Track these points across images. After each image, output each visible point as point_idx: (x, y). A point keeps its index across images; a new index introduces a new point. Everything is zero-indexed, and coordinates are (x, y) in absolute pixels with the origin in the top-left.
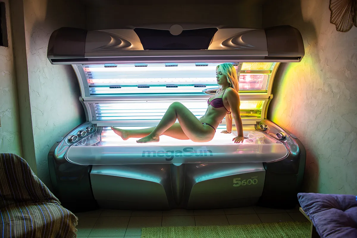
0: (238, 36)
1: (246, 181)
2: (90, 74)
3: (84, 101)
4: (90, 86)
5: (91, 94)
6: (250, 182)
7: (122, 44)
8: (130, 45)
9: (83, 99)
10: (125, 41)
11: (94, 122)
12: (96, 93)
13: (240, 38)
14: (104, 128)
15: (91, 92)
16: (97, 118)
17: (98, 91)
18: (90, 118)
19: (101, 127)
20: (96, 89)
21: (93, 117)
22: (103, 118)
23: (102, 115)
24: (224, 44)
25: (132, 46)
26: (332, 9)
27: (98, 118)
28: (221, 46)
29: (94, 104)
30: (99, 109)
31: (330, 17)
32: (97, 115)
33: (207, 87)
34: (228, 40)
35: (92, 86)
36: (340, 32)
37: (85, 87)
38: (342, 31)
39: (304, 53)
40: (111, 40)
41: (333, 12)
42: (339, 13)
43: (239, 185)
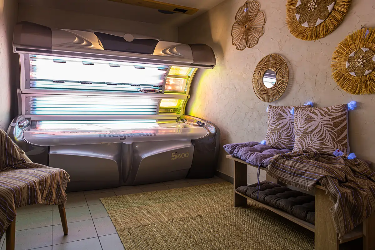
0: (174, 47)
1: (181, 155)
2: (34, 67)
3: (22, 93)
4: (31, 80)
5: (31, 87)
6: (183, 156)
7: (85, 43)
8: (91, 44)
10: (87, 41)
11: (27, 117)
12: (37, 86)
13: (175, 48)
15: (31, 85)
17: (39, 84)
18: (24, 112)
20: (37, 82)
21: (27, 110)
22: (37, 113)
23: (37, 109)
24: (164, 52)
25: (92, 46)
26: (233, 36)
27: (32, 112)
28: (161, 53)
29: (31, 97)
30: (35, 103)
31: (232, 40)
32: (32, 109)
33: (141, 86)
34: (167, 49)
35: (34, 79)
36: (238, 50)
37: (26, 80)
38: (240, 50)
39: (215, 63)
40: (76, 38)
41: (234, 38)
42: (238, 39)
43: (176, 158)
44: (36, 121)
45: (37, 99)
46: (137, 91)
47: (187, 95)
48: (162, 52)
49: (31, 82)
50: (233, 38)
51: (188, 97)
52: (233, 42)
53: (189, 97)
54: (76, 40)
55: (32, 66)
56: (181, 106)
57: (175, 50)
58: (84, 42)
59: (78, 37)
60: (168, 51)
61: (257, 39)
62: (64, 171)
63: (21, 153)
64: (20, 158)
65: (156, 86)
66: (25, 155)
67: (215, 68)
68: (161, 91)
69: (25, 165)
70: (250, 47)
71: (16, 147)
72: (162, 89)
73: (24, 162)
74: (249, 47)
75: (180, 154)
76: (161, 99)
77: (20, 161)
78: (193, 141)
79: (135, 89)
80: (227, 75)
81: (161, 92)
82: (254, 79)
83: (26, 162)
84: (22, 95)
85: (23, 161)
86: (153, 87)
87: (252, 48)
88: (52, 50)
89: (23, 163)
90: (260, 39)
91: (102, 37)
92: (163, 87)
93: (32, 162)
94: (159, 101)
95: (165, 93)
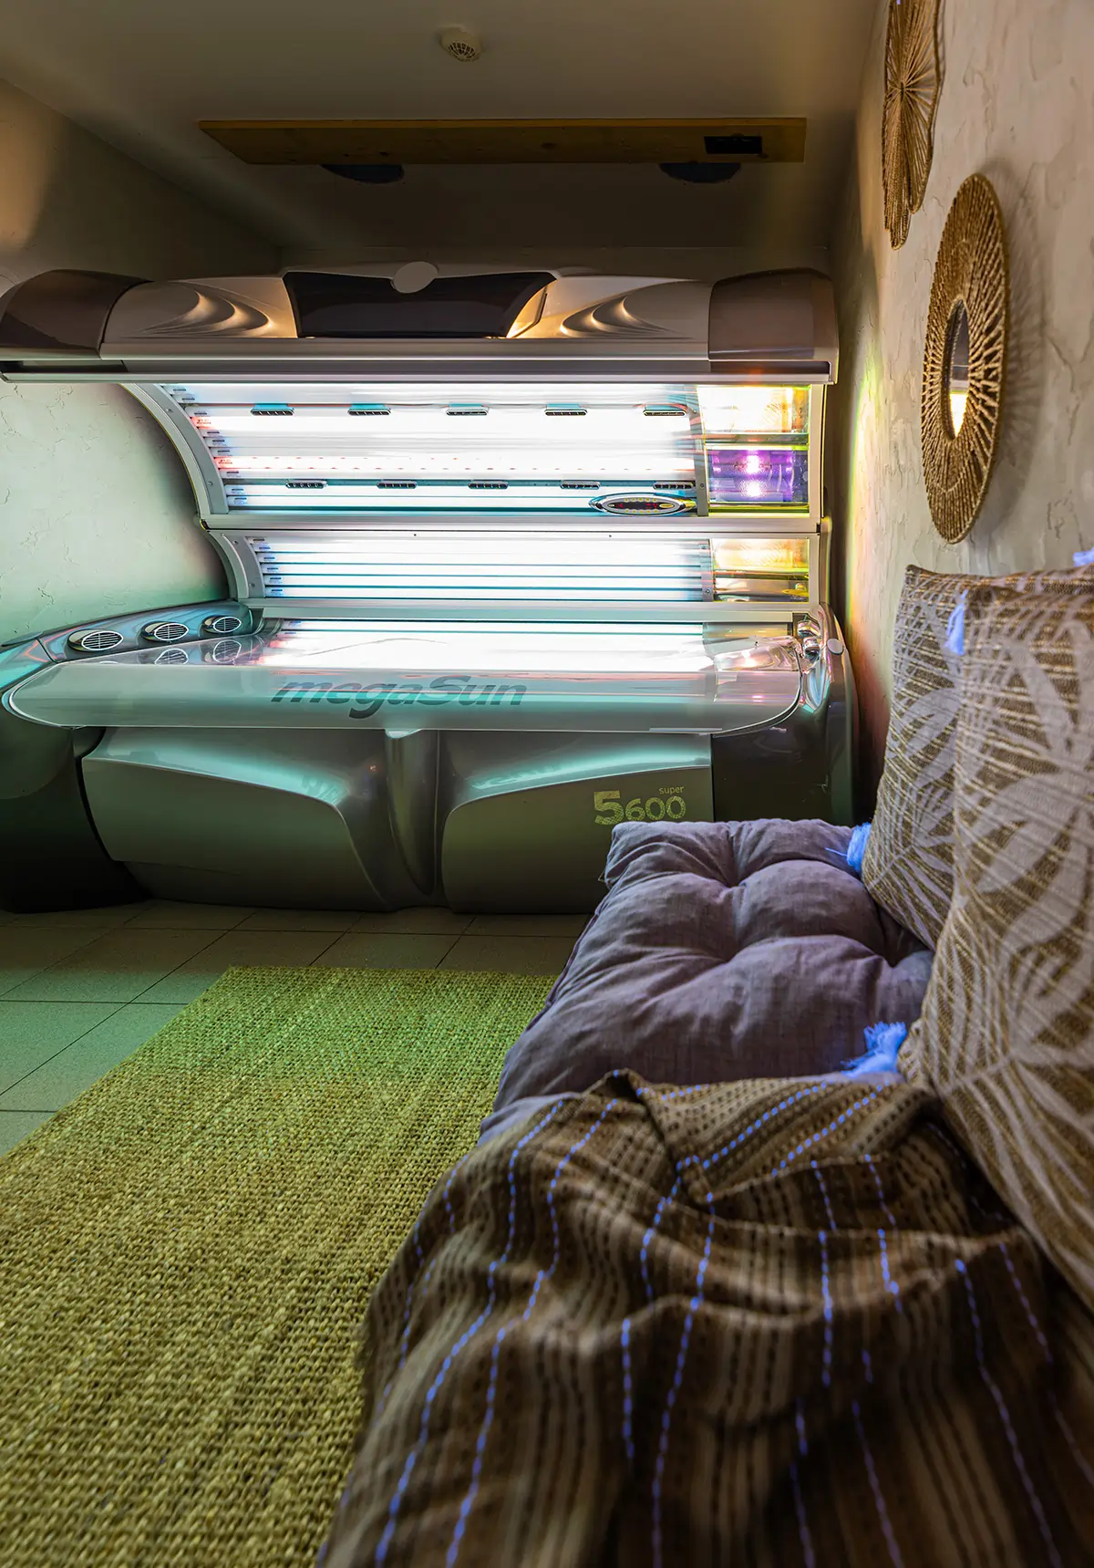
2: (217, 438)
3: (207, 528)
4: (226, 482)
5: (231, 508)
7: (238, 317)
8: (265, 321)
9: (204, 523)
10: (245, 308)
11: (254, 604)
12: (250, 502)
14: (286, 625)
15: (232, 501)
16: (269, 591)
18: (243, 591)
19: (276, 619)
20: (247, 489)
21: (253, 585)
22: (286, 592)
23: (284, 580)
25: (266, 328)
27: (270, 589)
29: (251, 541)
30: (272, 560)
32: (267, 581)
33: (604, 489)
35: (234, 481)
37: (209, 485)
40: (197, 302)
44: (283, 620)
45: (271, 546)
47: (815, 516)
49: (229, 489)
51: (818, 526)
53: (829, 529)
54: (203, 307)
55: (205, 435)
58: (232, 313)
65: (666, 487)
68: (690, 503)
72: (694, 498)
81: (694, 511)
84: (212, 534)
86: (651, 489)
88: (103, 359)
92: (697, 486)
95: (710, 514)
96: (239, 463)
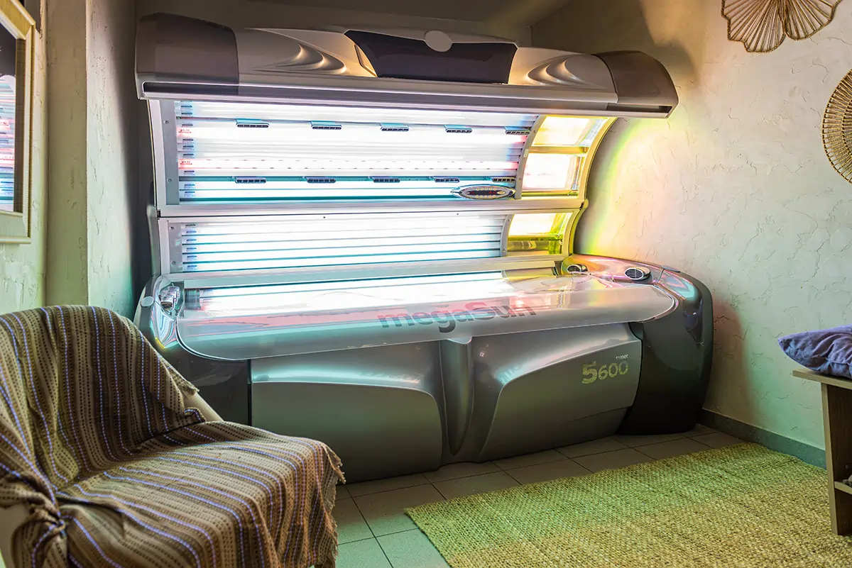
0: (560, 60)
2: (188, 144)
3: (159, 216)
4: (182, 179)
5: (182, 200)
7: (323, 62)
8: (341, 65)
9: (159, 212)
10: (327, 56)
11: (175, 279)
12: (198, 195)
13: (563, 64)
14: (202, 294)
15: (182, 195)
16: (186, 267)
17: (203, 190)
18: (166, 266)
19: (194, 289)
20: (198, 185)
21: (174, 262)
22: (200, 267)
23: (199, 258)
24: (533, 75)
25: (343, 70)
28: (528, 78)
29: (183, 227)
30: (193, 242)
31: (727, 28)
32: (185, 259)
33: (463, 183)
34: (541, 68)
35: (189, 178)
36: (755, 54)
37: (169, 181)
38: (761, 51)
39: (675, 97)
40: (299, 51)
41: (732, 21)
42: (749, 19)
43: (594, 379)
44: (198, 290)
45: (199, 230)
46: (451, 194)
47: (580, 198)
48: (529, 76)
49: (182, 185)
50: (730, 20)
51: (582, 204)
52: (729, 35)
53: (585, 206)
54: (301, 54)
55: (181, 142)
56: (562, 232)
57: (563, 69)
58: (321, 59)
59: (305, 47)
60: (544, 74)
61: (829, 10)
62: (324, 446)
63: (186, 393)
64: (187, 405)
65: (500, 180)
66: (197, 397)
67: (674, 113)
68: (514, 191)
69: (203, 430)
70: (802, 34)
71: (170, 370)
72: (514, 188)
73: (199, 422)
74: (799, 38)
75: (605, 367)
76: (511, 216)
77: (186, 417)
78: (633, 328)
79: (446, 189)
80: (717, 130)
81: (513, 196)
82: (826, 131)
83: (203, 421)
84: (160, 221)
85: (195, 418)
86: (491, 182)
87: (808, 39)
88: (240, 85)
89: (195, 423)
90: (839, 5)
91: (370, 43)
92: (517, 180)
93: (219, 420)
94: (508, 221)
95: (523, 198)
96: (197, 165)
